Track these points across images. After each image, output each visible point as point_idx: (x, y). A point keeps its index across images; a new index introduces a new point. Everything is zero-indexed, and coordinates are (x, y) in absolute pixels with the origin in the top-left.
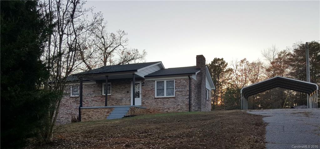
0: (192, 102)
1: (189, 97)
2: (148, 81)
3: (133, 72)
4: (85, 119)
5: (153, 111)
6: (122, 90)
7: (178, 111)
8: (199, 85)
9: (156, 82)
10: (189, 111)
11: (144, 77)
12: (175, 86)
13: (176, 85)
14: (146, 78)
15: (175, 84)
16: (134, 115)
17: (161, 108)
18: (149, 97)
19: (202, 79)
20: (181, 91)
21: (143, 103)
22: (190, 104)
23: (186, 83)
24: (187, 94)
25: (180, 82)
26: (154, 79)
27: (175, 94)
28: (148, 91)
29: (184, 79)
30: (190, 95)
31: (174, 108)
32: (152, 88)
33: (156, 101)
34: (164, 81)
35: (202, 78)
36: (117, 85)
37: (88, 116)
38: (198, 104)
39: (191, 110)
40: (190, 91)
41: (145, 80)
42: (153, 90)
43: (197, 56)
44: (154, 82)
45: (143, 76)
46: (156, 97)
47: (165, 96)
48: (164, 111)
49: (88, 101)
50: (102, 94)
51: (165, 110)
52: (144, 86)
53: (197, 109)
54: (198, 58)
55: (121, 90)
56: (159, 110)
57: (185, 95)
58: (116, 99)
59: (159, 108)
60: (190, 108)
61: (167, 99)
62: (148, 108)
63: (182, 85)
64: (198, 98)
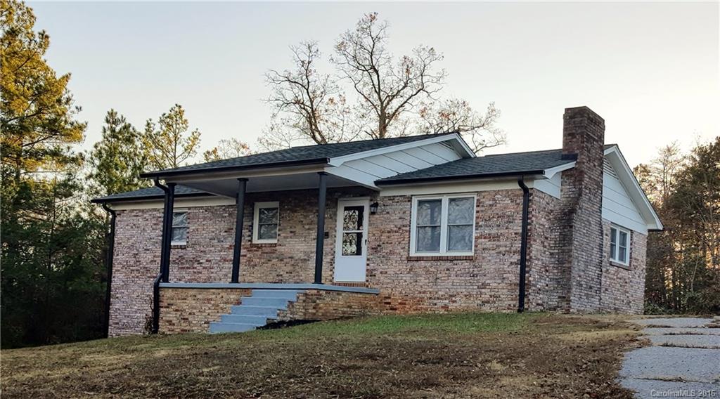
0: (533, 276)
1: (519, 257)
2: (392, 198)
3: (318, 168)
4: (170, 322)
5: (400, 304)
6: (309, 229)
7: (483, 308)
8: (565, 214)
9: (415, 201)
10: (519, 311)
11: (374, 185)
12: (477, 218)
13: (481, 214)
14: (384, 189)
15: (477, 212)
16: (315, 317)
17: (428, 295)
18: (392, 253)
19: (580, 195)
20: (496, 237)
21: (370, 274)
22: (523, 285)
23: (513, 208)
24: (513, 249)
25: (491, 203)
26: (408, 193)
27: (476, 246)
28: (389, 232)
29: (507, 193)
30: (524, 251)
31: (468, 296)
32: (400, 223)
33: (411, 270)
34: (440, 201)
35: (580, 189)
36: (296, 211)
37: (179, 313)
38: (558, 283)
39: (526, 306)
40: (525, 236)
41: (382, 194)
42: (403, 229)
43: (567, 110)
44: (410, 201)
45: (369, 182)
46: (413, 254)
47: (443, 252)
48: (436, 304)
49: (210, 261)
50: (251, 241)
51: (440, 303)
52: (376, 216)
53: (554, 304)
54: (571, 118)
55: (307, 227)
56: (421, 300)
57: (509, 252)
58: (292, 258)
59: (420, 293)
60: (522, 296)
61: (448, 264)
62: (385, 292)
63: (500, 213)
64: (561, 262)
